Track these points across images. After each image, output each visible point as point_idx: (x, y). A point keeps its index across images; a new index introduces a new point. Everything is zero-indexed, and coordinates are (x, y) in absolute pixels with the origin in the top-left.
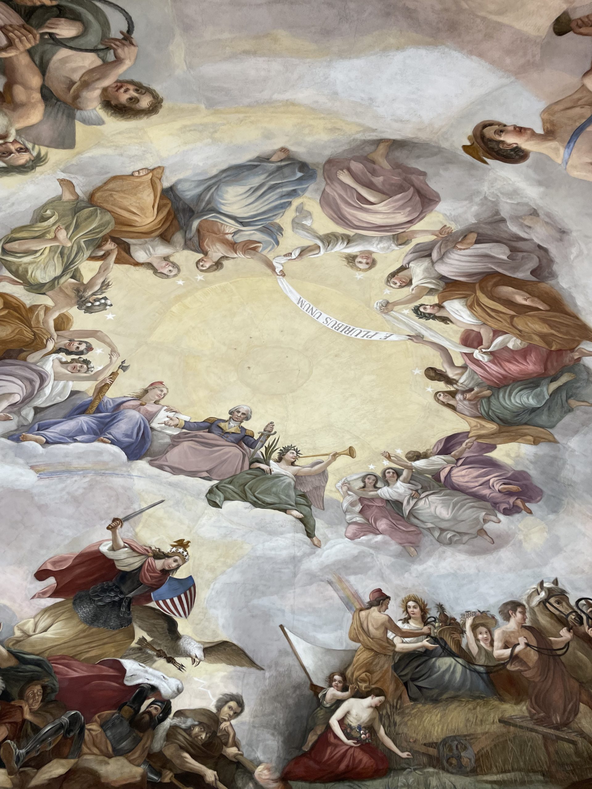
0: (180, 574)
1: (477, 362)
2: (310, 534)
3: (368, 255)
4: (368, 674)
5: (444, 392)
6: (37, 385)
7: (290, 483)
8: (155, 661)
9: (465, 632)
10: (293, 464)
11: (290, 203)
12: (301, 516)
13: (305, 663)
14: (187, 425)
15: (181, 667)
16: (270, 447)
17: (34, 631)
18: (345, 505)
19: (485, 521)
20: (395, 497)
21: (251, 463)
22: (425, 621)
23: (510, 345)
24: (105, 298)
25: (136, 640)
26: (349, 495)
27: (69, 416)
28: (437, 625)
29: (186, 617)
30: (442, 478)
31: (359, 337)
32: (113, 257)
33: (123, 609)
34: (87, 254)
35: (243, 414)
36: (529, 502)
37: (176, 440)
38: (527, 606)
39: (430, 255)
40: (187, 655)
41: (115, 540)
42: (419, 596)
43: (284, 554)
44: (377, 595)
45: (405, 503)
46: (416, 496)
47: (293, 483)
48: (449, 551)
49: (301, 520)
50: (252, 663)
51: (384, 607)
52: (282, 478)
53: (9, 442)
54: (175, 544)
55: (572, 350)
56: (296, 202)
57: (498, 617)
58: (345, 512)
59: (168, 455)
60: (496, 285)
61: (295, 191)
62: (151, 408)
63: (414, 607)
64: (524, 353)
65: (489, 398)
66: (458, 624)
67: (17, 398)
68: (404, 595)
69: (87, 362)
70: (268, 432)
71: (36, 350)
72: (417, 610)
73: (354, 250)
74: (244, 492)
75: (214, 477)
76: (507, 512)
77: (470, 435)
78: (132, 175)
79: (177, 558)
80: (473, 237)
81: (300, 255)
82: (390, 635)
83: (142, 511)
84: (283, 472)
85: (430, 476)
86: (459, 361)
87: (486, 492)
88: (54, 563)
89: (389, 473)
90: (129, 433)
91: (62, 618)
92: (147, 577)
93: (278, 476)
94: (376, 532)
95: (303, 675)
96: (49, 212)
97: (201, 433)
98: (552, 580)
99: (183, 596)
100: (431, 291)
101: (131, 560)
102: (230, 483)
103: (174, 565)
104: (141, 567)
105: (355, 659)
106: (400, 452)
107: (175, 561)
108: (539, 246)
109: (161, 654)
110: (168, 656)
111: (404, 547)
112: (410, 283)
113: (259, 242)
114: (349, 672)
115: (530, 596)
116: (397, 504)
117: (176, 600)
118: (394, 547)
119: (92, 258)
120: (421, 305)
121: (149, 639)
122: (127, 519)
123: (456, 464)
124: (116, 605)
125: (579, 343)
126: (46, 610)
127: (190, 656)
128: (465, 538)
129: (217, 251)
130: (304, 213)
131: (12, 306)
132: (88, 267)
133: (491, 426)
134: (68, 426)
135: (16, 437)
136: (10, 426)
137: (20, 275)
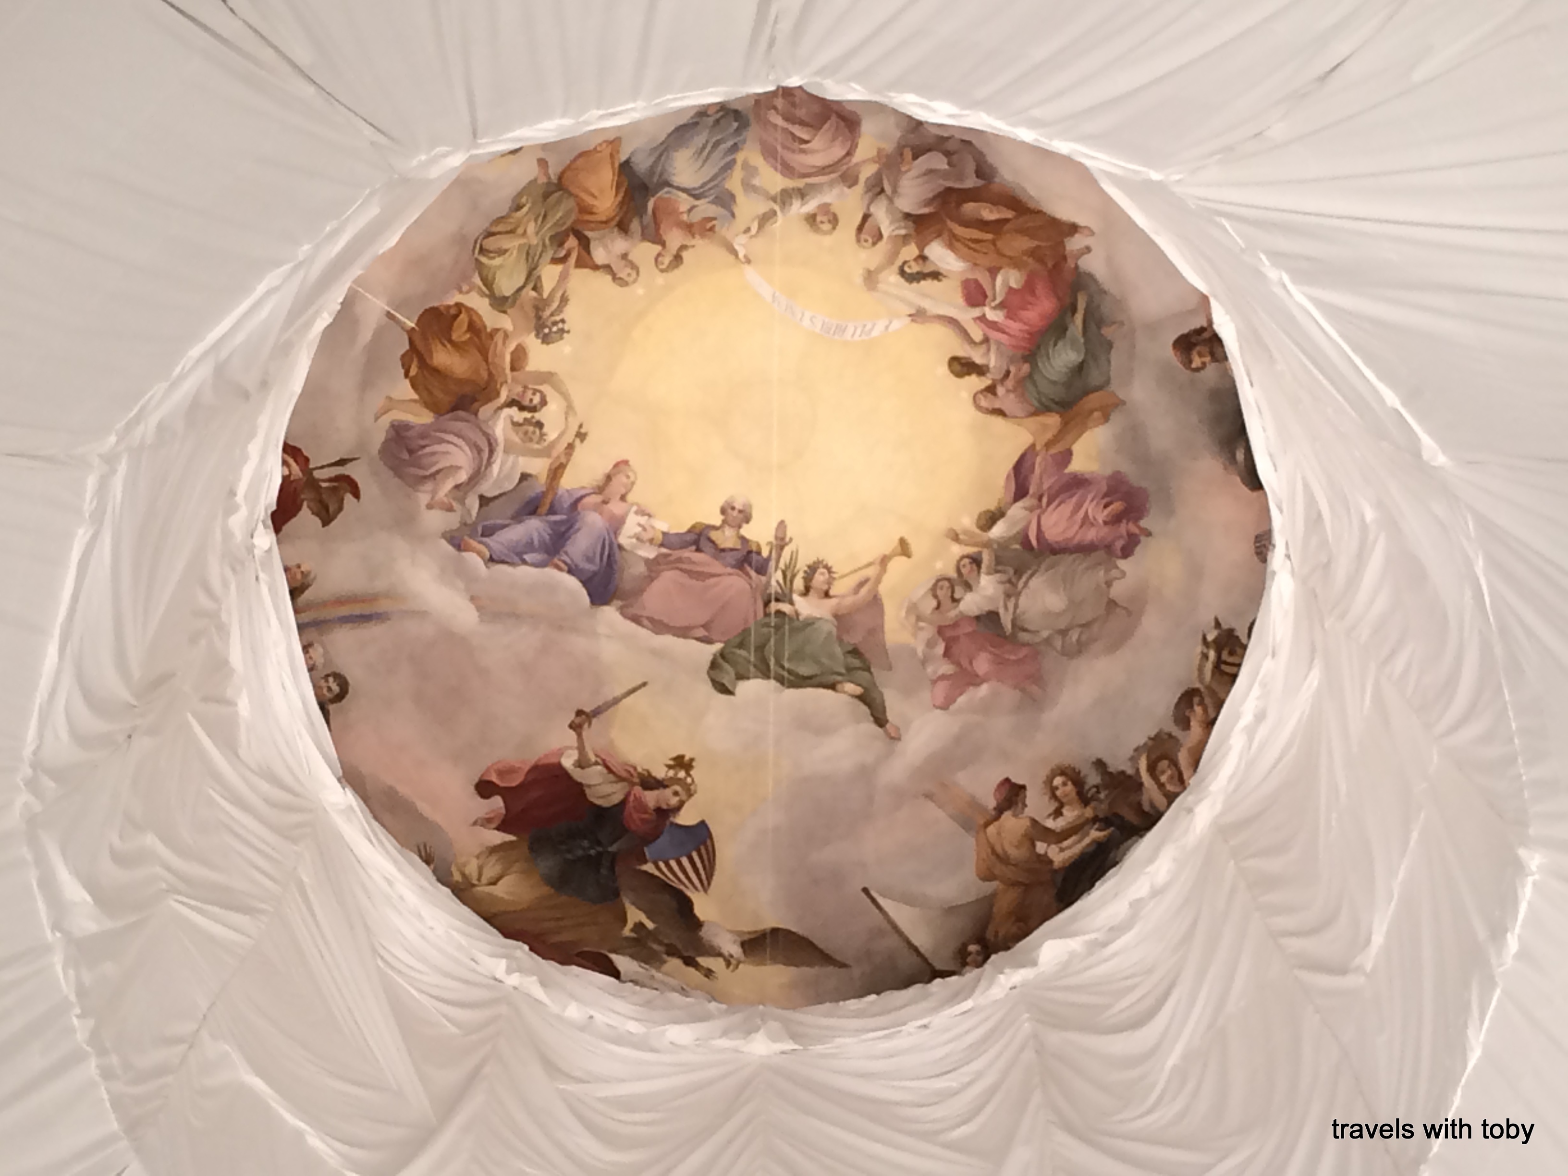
0: (686, 818)
1: (993, 325)
2: (880, 721)
3: (825, 208)
4: (1022, 924)
5: (982, 392)
6: (486, 455)
7: (830, 633)
8: (665, 962)
9: (1141, 785)
10: (827, 595)
11: (734, 161)
12: (859, 690)
13: (916, 942)
14: (667, 541)
15: (709, 973)
16: (787, 567)
17: (479, 880)
18: (920, 649)
19: (1109, 584)
20: (987, 608)
21: (767, 604)
22: (1084, 799)
23: (1014, 285)
24: (563, 321)
25: (630, 925)
26: (921, 629)
27: (518, 517)
28: (1102, 796)
29: (705, 891)
30: (1034, 542)
31: (856, 337)
32: (573, 259)
33: (604, 871)
34: (550, 254)
35: (740, 511)
36: (1140, 518)
37: (654, 567)
38: (1203, 689)
39: (882, 191)
40: (717, 953)
41: (581, 748)
42: (1067, 761)
44: (1004, 791)
45: (1001, 611)
46: (1012, 593)
47: (834, 630)
49: (861, 698)
50: (825, 958)
51: (1020, 805)
52: (815, 626)
53: (450, 548)
54: (671, 763)
55: (1065, 258)
56: (740, 157)
57: (1176, 732)
58: (924, 662)
59: (645, 595)
60: (959, 205)
61: (735, 144)
62: (616, 507)
63: (1064, 784)
64: (1029, 287)
65: (1030, 376)
66: (1130, 777)
67: (463, 477)
68: (1044, 773)
69: (540, 425)
70: (781, 542)
71: (489, 400)
72: (1070, 787)
73: (811, 206)
74: (765, 662)
75: (714, 638)
76: (1127, 552)
77: (1038, 448)
78: (595, 149)
79: (677, 788)
80: (908, 154)
81: (761, 227)
82: (1041, 847)
83: (616, 701)
84: (817, 614)
85: (1017, 546)
86: (977, 334)
87: (1091, 535)
88: (501, 773)
89: (964, 566)
90: (591, 555)
91: (517, 867)
92: (634, 819)
93: (810, 623)
94: (975, 680)
95: (916, 959)
96: (524, 200)
97: (689, 553)
98: (1213, 624)
99: (695, 855)
100: (905, 239)
101: (608, 789)
102: (741, 645)
103: (674, 801)
104: (623, 803)
105: (995, 910)
106: (968, 522)
107: (676, 794)
108: (963, 141)
109: (673, 952)
110: (686, 954)
111: (1023, 690)
112: (880, 236)
113: (715, 219)
114: (989, 935)
115: (1201, 669)
116: (991, 618)
117: (685, 861)
118: (1009, 695)
119: (555, 261)
120: (905, 263)
121: (650, 925)
122: (597, 712)
123: (1040, 506)
124: (593, 863)
125: (1062, 244)
126: (494, 850)
127: (720, 955)
128: (1095, 628)
129: (674, 238)
130: (750, 171)
131: (475, 328)
132: (549, 274)
133: (1053, 420)
134: (516, 533)
135: (457, 541)
136: (452, 521)
137: (488, 283)
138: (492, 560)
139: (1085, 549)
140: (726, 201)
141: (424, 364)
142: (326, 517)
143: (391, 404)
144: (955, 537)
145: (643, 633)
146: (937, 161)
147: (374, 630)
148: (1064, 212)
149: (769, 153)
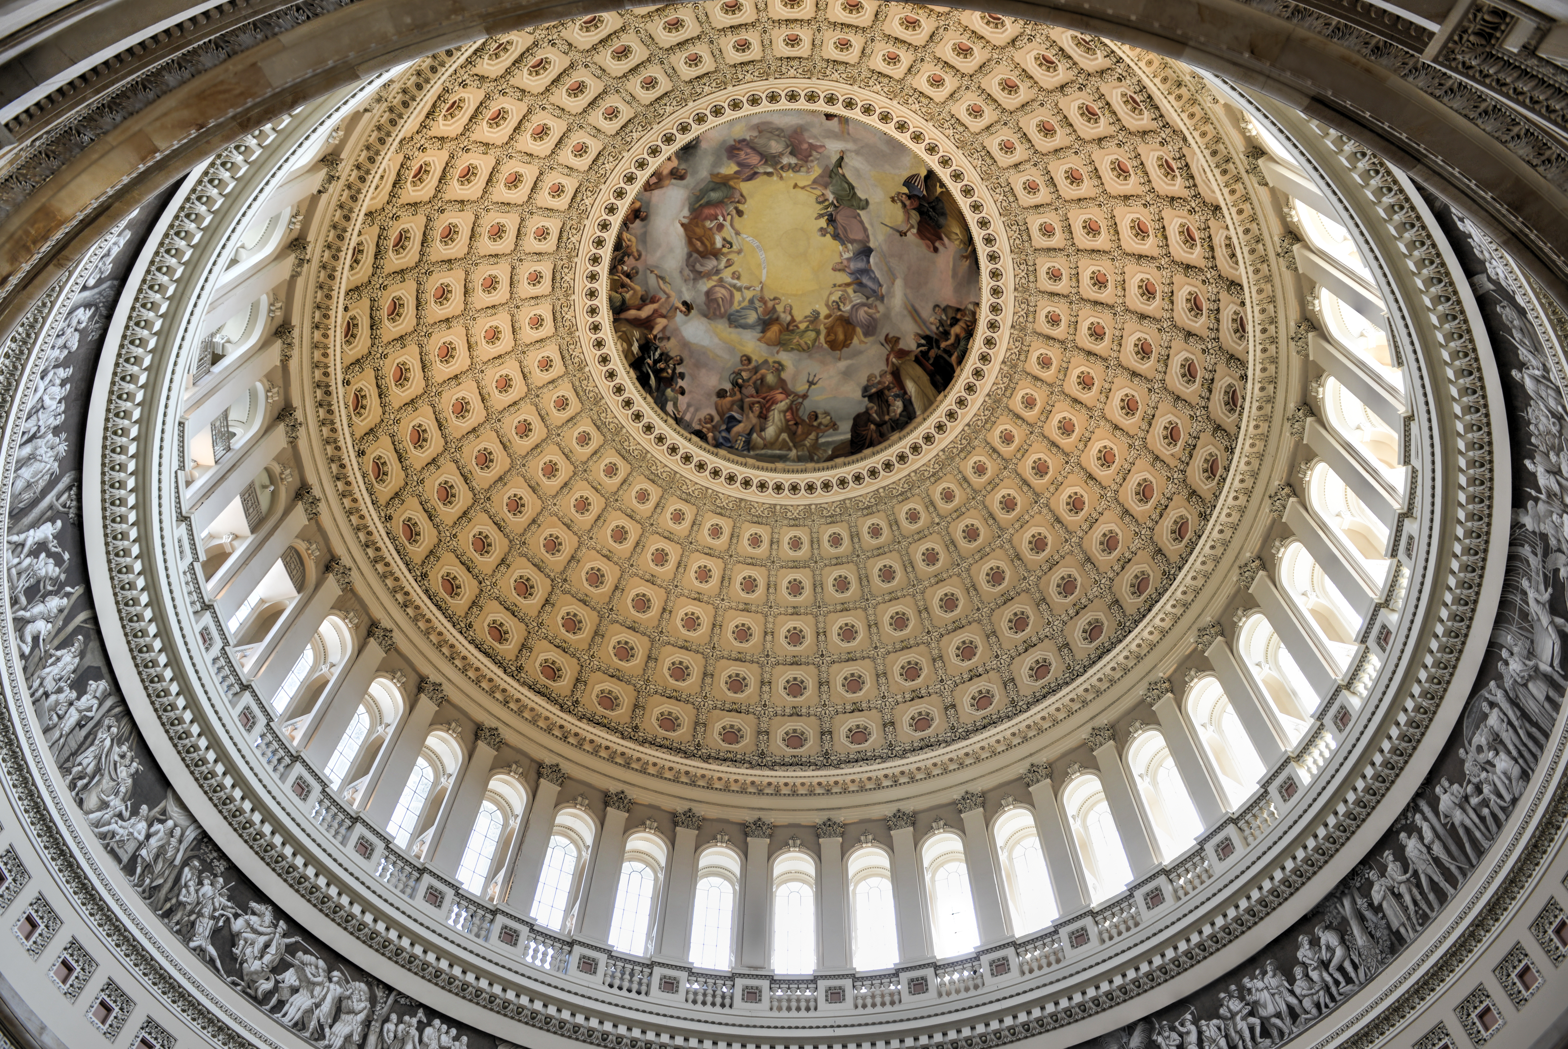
1: (723, 216)
2: (842, 158)
3: (733, 278)
5: (741, 203)
6: (857, 307)
7: (832, 186)
10: (823, 195)
11: (741, 309)
12: (839, 169)
14: (843, 244)
17: (958, 239)
19: (756, 137)
21: (838, 207)
23: (710, 222)
25: (942, 190)
26: (810, 167)
27: (866, 286)
29: (919, 174)
30: (765, 161)
31: (756, 242)
32: (795, 324)
33: (934, 204)
35: (821, 232)
37: (852, 242)
41: (909, 230)
43: (859, 158)
46: (781, 154)
47: (830, 186)
48: (781, 126)
49: (841, 167)
52: (833, 191)
54: (895, 203)
55: (691, 219)
56: (738, 308)
58: (818, 159)
59: (860, 239)
60: (703, 252)
61: (736, 313)
62: (845, 263)
65: (726, 197)
67: (866, 309)
69: (840, 298)
70: (821, 216)
71: (843, 316)
73: (735, 282)
74: (852, 197)
75: (857, 213)
77: (741, 180)
79: (900, 197)
80: (702, 274)
81: (751, 287)
84: (830, 193)
85: (769, 163)
86: (729, 217)
87: (749, 151)
88: (929, 248)
89: (786, 170)
90: (861, 260)
91: (949, 230)
92: (916, 204)
93: (833, 193)
94: (810, 145)
97: (842, 236)
99: (912, 182)
100: (723, 254)
102: (853, 206)
103: (904, 196)
104: (914, 210)
106: (775, 178)
107: (902, 197)
108: (688, 267)
111: (802, 133)
113: (758, 299)
116: (792, 153)
117: (916, 185)
119: (798, 328)
123: (754, 167)
125: (689, 223)
129: (770, 304)
130: (740, 303)
131: (828, 334)
132: (802, 326)
133: (731, 183)
134: (870, 284)
135: (882, 298)
136: (878, 303)
137: (815, 340)
138: (880, 285)
139: (753, 149)
140: (751, 301)
141: (846, 340)
142: (897, 339)
143: (861, 342)
144: (781, 178)
145: (870, 232)
146: (698, 267)
147: (917, 306)
148: (681, 230)
149: (731, 303)
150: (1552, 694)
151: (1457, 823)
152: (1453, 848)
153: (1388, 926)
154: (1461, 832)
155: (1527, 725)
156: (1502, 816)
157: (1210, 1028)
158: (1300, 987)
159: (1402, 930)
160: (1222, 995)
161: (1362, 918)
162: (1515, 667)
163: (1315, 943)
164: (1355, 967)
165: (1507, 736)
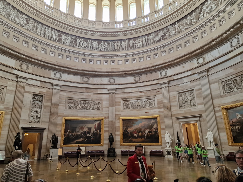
150: (153, 42)
151: (130, 44)
152: (128, 46)
153: (115, 48)
154: (130, 46)
155: (147, 43)
156: (136, 48)
157: (85, 43)
158: (100, 46)
159: (116, 49)
160: (88, 40)
161: (112, 45)
162: (151, 37)
163: (104, 43)
164: (108, 49)
165: (144, 42)
